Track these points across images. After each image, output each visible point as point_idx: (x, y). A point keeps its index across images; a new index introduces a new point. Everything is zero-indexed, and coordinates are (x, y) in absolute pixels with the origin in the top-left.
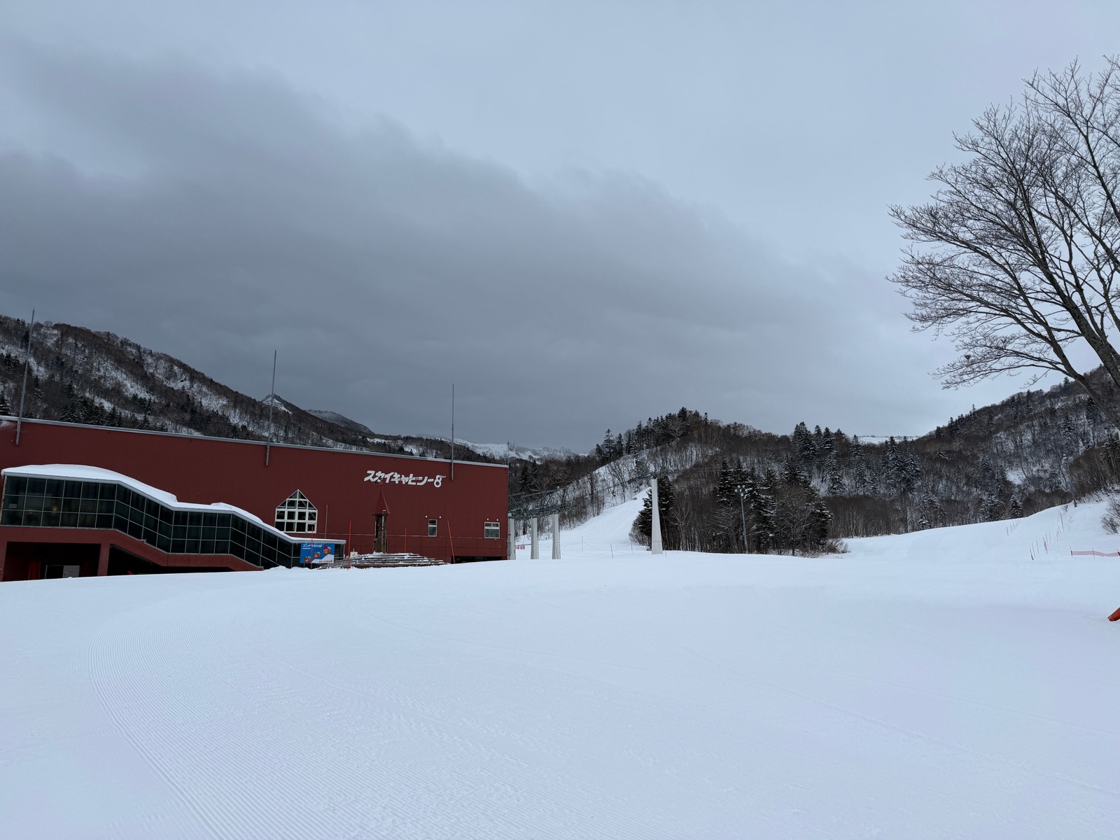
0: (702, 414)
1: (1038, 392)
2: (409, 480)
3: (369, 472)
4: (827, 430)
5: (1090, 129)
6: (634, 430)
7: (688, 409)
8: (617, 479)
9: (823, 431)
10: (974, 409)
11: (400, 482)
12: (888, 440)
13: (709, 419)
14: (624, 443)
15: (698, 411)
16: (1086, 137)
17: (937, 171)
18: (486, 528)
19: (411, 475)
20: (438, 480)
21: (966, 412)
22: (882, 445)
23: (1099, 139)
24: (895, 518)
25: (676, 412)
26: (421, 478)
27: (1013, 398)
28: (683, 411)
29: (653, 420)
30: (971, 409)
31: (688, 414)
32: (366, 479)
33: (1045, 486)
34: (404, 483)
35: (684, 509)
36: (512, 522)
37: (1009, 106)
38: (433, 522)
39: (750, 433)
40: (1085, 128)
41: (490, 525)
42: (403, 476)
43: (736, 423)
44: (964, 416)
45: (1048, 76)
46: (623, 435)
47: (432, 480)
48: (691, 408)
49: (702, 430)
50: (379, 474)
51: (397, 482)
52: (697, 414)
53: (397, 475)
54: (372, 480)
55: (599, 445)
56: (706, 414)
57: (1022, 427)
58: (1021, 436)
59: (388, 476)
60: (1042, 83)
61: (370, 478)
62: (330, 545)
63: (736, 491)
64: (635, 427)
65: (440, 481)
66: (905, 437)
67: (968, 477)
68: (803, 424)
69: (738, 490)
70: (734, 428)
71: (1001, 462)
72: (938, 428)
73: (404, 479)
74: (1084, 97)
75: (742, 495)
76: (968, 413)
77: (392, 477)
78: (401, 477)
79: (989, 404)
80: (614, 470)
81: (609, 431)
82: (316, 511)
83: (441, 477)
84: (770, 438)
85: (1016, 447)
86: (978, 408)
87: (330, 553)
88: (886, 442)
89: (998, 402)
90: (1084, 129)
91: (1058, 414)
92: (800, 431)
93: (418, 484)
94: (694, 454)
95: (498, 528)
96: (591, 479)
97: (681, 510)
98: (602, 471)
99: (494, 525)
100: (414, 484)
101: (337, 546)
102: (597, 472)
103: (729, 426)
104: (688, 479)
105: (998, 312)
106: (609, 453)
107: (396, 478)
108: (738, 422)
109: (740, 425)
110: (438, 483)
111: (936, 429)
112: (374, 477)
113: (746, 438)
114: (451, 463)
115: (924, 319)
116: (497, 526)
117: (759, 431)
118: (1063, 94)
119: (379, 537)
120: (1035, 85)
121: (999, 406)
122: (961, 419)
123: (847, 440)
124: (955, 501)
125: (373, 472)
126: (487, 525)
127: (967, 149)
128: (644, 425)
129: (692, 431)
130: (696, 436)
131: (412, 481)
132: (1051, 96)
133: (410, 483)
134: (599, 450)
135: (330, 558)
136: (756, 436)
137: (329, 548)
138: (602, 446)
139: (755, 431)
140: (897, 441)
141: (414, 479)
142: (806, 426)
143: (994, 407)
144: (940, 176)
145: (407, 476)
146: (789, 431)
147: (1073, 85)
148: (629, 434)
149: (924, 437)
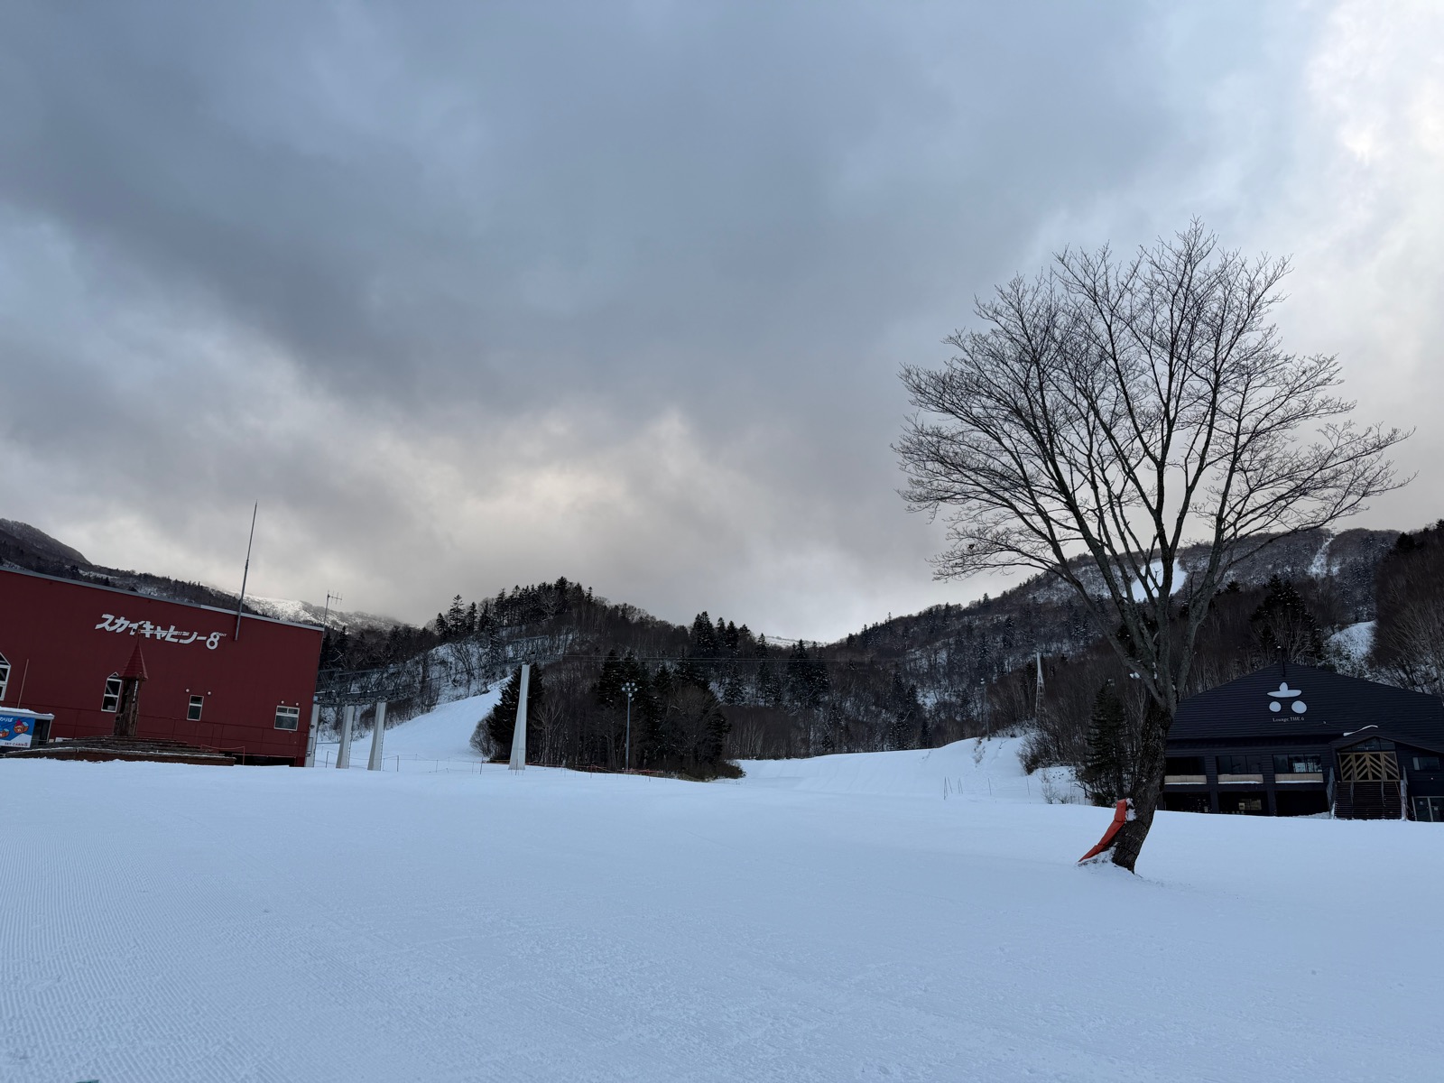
0: (585, 588)
1: (956, 606)
2: (169, 635)
3: (104, 616)
4: (732, 624)
5: (1114, 318)
6: (493, 599)
7: (569, 580)
8: (461, 664)
9: (727, 625)
10: (890, 617)
11: (153, 636)
12: (797, 644)
13: (594, 595)
14: (478, 615)
15: (581, 584)
16: (1109, 327)
17: (954, 335)
18: (278, 714)
19: (173, 628)
20: (215, 638)
21: (881, 620)
22: (788, 648)
23: (1122, 331)
24: (797, 737)
25: (552, 581)
26: (186, 634)
27: (931, 609)
28: (562, 582)
29: (521, 588)
30: (887, 617)
31: (568, 585)
32: (98, 626)
33: (956, 713)
34: (159, 638)
35: (553, 709)
36: (316, 708)
37: (1038, 278)
38: (197, 700)
39: (641, 618)
40: (1110, 316)
41: (284, 710)
42: (159, 628)
43: (625, 604)
44: (879, 624)
45: (1080, 255)
46: (477, 603)
47: (204, 638)
48: (573, 579)
49: (584, 608)
50: (122, 620)
51: (148, 636)
52: (579, 588)
53: (148, 626)
54: (108, 628)
55: (443, 615)
56: (590, 588)
57: (938, 644)
58: (936, 653)
59: (135, 626)
60: (1072, 261)
61: (106, 625)
62: (27, 720)
63: (623, 689)
64: (496, 596)
65: (216, 641)
66: (815, 643)
67: (878, 696)
68: (705, 614)
69: (626, 688)
70: (623, 610)
71: (912, 682)
72: (851, 636)
73: (160, 633)
74: (1112, 284)
75: (630, 695)
76: (883, 622)
77: (141, 627)
78: (155, 629)
79: (905, 614)
80: (458, 651)
81: (458, 598)
82: (9, 667)
83: (218, 635)
84: (665, 627)
85: (930, 665)
86: (894, 616)
87: (25, 731)
88: (794, 646)
89: (915, 613)
90: (1108, 318)
91: (976, 632)
92: (702, 623)
93: (181, 641)
94: (568, 638)
95: (296, 716)
96: (425, 660)
97: (549, 710)
98: (443, 651)
99: (290, 711)
100: (176, 640)
101: (39, 723)
102: (434, 651)
103: (617, 607)
104: (560, 671)
105: (1000, 502)
106: (456, 628)
107: (148, 629)
108: (629, 604)
109: (631, 607)
110: (212, 643)
111: (847, 636)
112: (112, 624)
113: (636, 623)
114: (236, 617)
115: (921, 499)
116: (295, 712)
117: (652, 617)
118: (1092, 276)
119: (126, 711)
120: (1066, 261)
121: (916, 617)
122: (875, 628)
123: (752, 640)
124: (862, 722)
125: (111, 618)
126: (281, 710)
127: (986, 317)
128: (508, 594)
129: (570, 609)
130: (575, 615)
131: (173, 636)
132: (1081, 276)
133: (168, 639)
134: (441, 621)
135: (24, 740)
136: (648, 622)
137: (25, 724)
138: (446, 617)
139: (648, 616)
140: (806, 646)
141: (176, 633)
142: (709, 616)
143: (910, 618)
144: (955, 341)
145: (166, 628)
146: (688, 622)
147: (1103, 269)
148: (486, 604)
149: (834, 645)
